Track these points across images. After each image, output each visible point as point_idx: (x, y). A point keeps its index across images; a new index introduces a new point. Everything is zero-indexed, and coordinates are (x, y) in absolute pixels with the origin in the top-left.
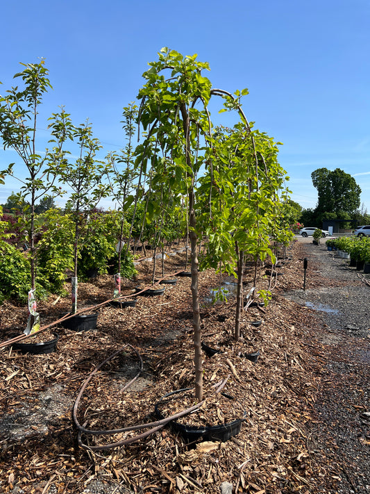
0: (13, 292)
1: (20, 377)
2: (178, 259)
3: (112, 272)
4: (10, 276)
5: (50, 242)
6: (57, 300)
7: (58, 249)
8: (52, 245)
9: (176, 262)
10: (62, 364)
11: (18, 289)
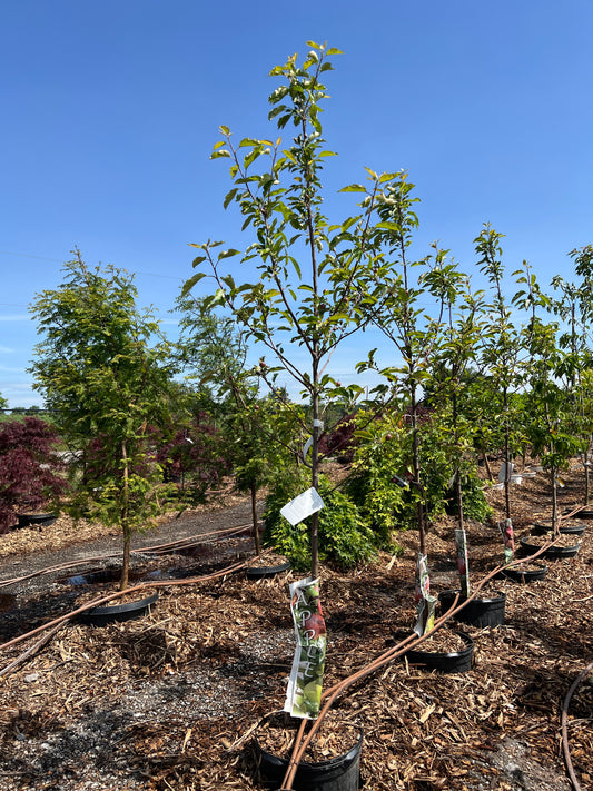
0: (328, 548)
1: (439, 717)
2: (542, 483)
3: (452, 510)
4: (322, 521)
5: (368, 464)
6: (392, 562)
7: (381, 475)
8: (373, 470)
9: (541, 489)
10: (494, 695)
11: (335, 543)
